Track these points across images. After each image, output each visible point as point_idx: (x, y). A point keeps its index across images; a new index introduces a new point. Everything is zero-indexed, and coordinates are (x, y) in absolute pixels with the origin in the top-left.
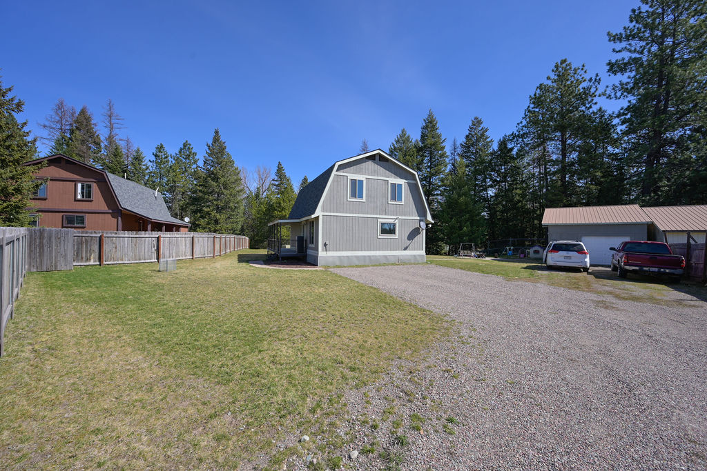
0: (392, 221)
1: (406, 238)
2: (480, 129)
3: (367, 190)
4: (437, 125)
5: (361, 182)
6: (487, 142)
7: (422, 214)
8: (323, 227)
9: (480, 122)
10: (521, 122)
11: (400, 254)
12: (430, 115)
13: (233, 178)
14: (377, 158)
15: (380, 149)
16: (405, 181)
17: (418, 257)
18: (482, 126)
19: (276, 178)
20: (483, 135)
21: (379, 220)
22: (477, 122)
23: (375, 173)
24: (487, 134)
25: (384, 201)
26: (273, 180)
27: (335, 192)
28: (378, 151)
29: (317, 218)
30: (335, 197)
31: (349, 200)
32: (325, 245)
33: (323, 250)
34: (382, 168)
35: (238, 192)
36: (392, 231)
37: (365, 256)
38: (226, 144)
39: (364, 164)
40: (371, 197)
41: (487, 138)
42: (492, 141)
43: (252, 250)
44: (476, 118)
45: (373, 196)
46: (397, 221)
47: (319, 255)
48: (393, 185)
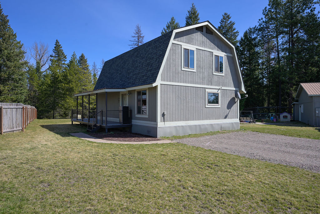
0: (215, 91)
1: (226, 107)
2: (229, 22)
3: (197, 60)
4: (199, 16)
5: (192, 52)
6: (234, 33)
7: (237, 85)
8: (161, 97)
9: (229, 17)
10: (262, 19)
11: (221, 122)
12: (193, 8)
13: (17, 51)
14: (204, 29)
15: (208, 21)
16: (225, 54)
17: (234, 125)
18: (230, 20)
19: (54, 54)
20: (231, 27)
21: (207, 90)
22: (226, 17)
23: (203, 44)
24: (234, 26)
25: (210, 72)
26: (51, 56)
27: (172, 61)
28: (206, 23)
29: (156, 87)
30: (172, 65)
31: (183, 69)
32: (163, 115)
33: (161, 121)
34: (208, 40)
35: (22, 64)
36: (216, 101)
37: (195, 125)
38: (8, 18)
39: (194, 34)
40: (200, 67)
41: (234, 29)
42: (237, 32)
43: (41, 120)
44: (226, 14)
45: (201, 66)
46: (219, 91)
47: (159, 126)
48: (217, 57)
